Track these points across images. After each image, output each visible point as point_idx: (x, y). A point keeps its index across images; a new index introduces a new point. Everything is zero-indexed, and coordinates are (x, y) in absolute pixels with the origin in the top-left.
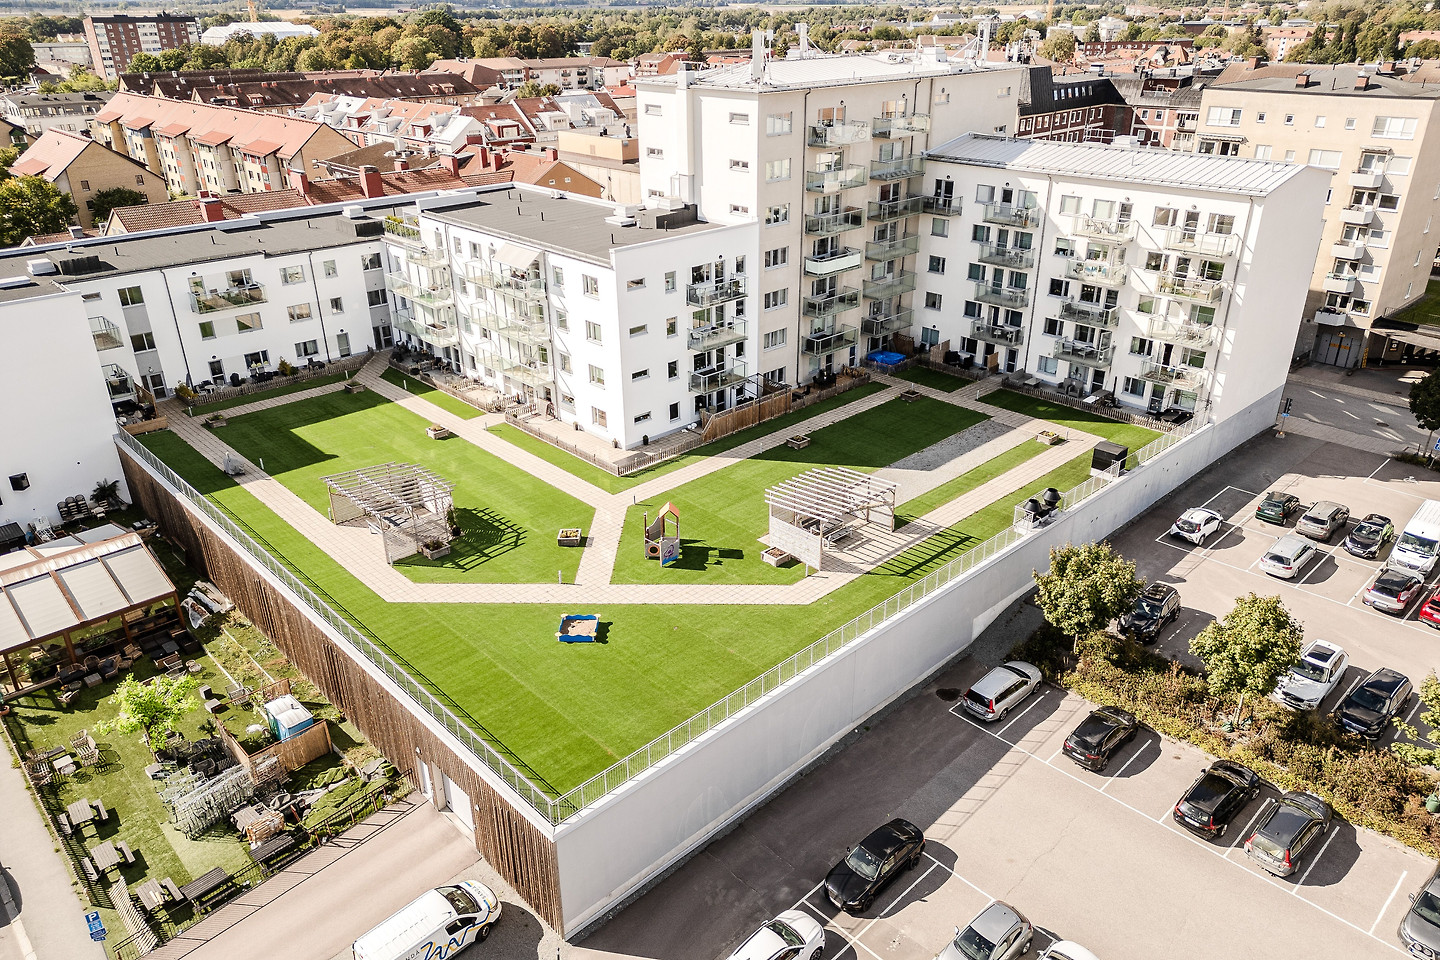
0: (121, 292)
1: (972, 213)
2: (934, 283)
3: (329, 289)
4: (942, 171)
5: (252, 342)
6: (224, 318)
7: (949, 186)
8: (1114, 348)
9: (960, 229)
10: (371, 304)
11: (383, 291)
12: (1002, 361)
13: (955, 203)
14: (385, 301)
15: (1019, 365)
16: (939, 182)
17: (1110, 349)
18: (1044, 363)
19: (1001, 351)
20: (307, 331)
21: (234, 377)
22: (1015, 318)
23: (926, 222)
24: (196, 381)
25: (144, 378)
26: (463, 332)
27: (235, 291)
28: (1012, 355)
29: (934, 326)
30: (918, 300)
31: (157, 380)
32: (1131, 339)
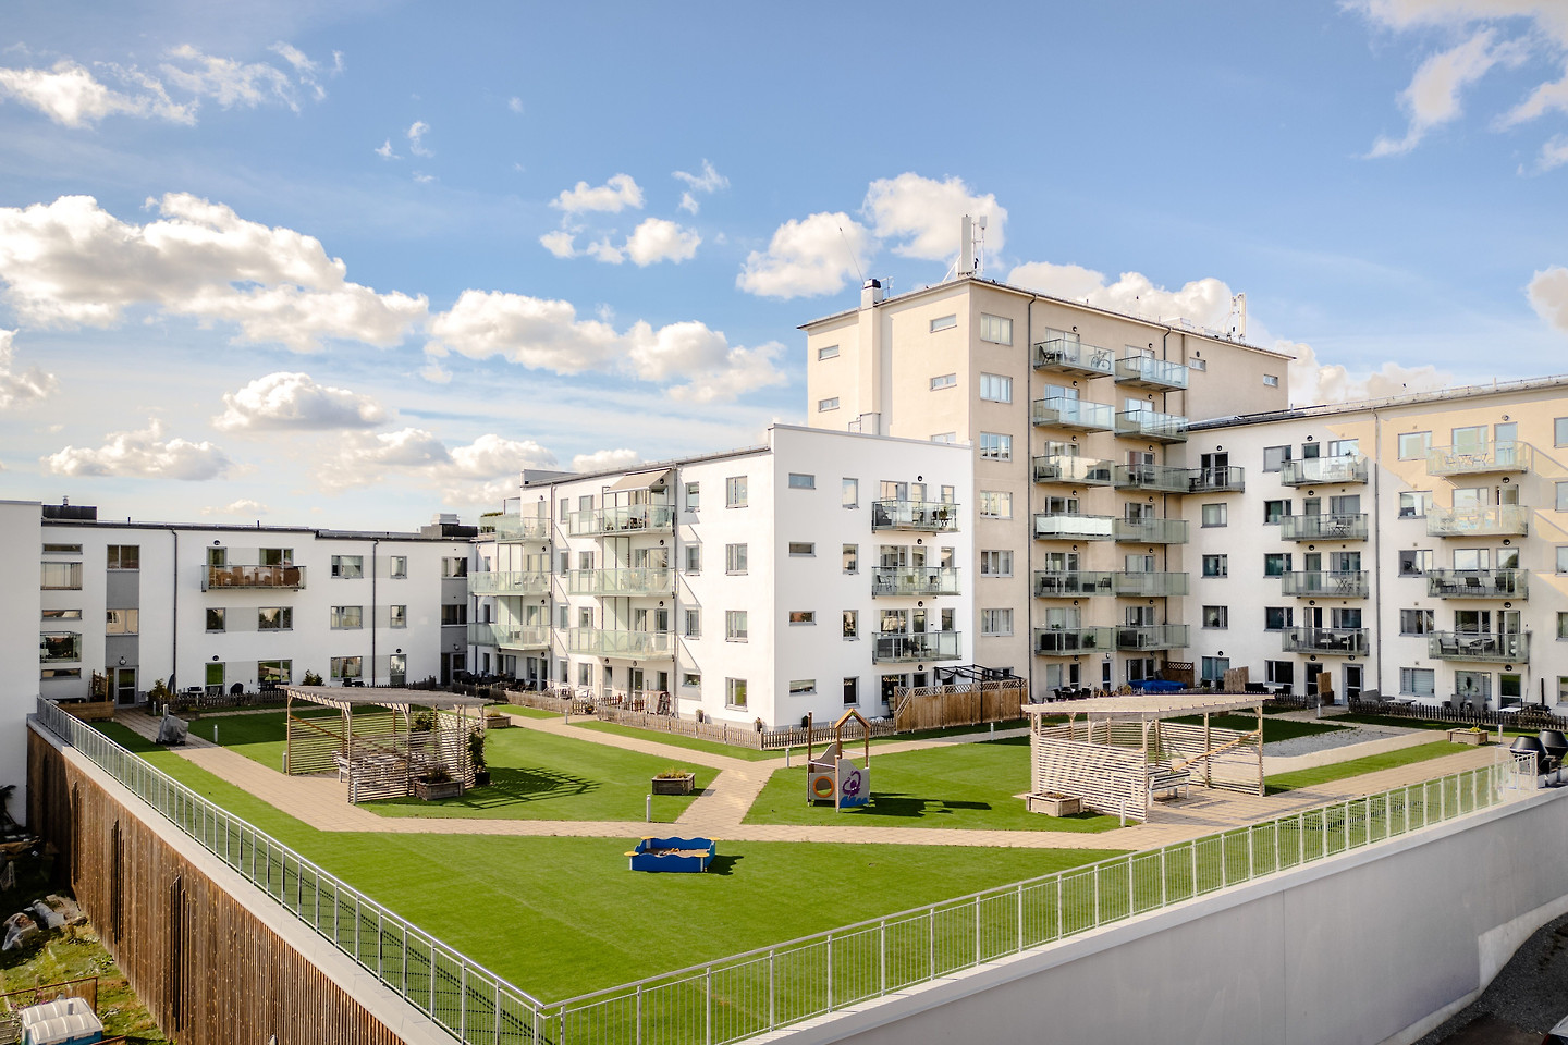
0: (112, 549)
1: (1260, 484)
2: (1213, 592)
3: (391, 593)
4: (1209, 443)
5: (274, 646)
6: (240, 606)
7: (1222, 459)
8: (1528, 635)
9: (1246, 510)
10: (445, 621)
11: (464, 608)
12: (1338, 685)
13: (1233, 478)
14: (464, 621)
15: (1369, 684)
16: (1206, 459)
17: (1523, 637)
18: (1409, 675)
19: (1335, 670)
20: (354, 644)
21: (238, 688)
22: (1352, 619)
23: (1192, 512)
24: (182, 685)
25: (110, 670)
26: (557, 630)
27: (265, 573)
28: (1354, 676)
29: (1220, 653)
30: (1193, 617)
31: (129, 675)
32: (1554, 617)
